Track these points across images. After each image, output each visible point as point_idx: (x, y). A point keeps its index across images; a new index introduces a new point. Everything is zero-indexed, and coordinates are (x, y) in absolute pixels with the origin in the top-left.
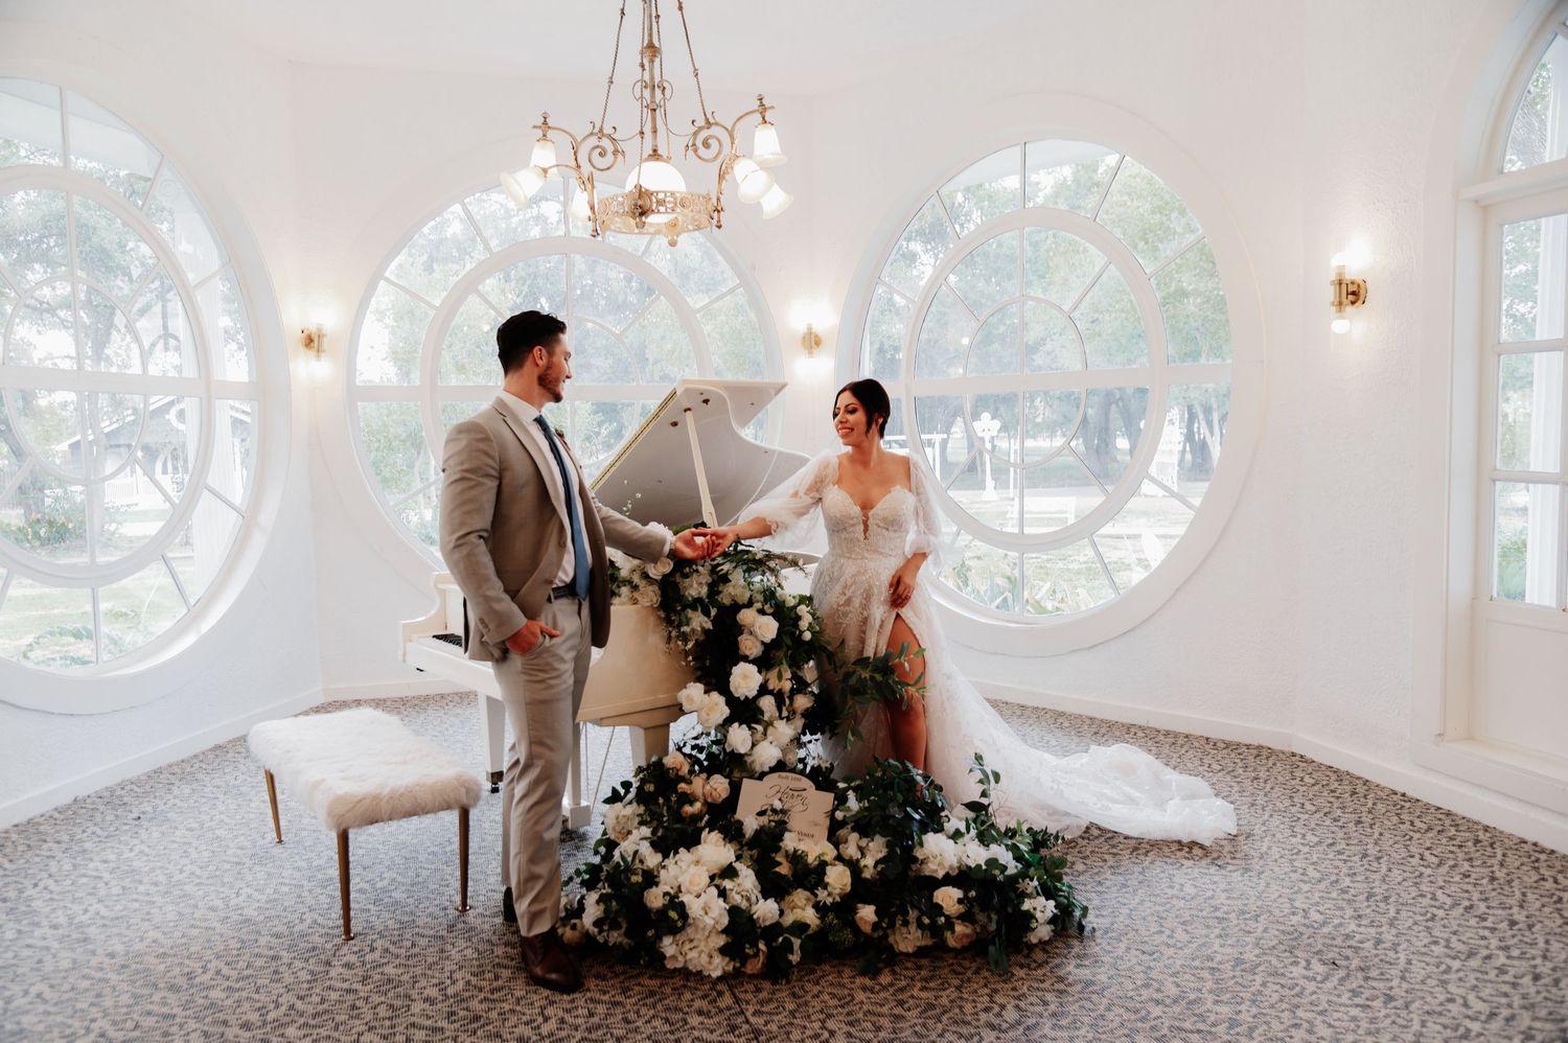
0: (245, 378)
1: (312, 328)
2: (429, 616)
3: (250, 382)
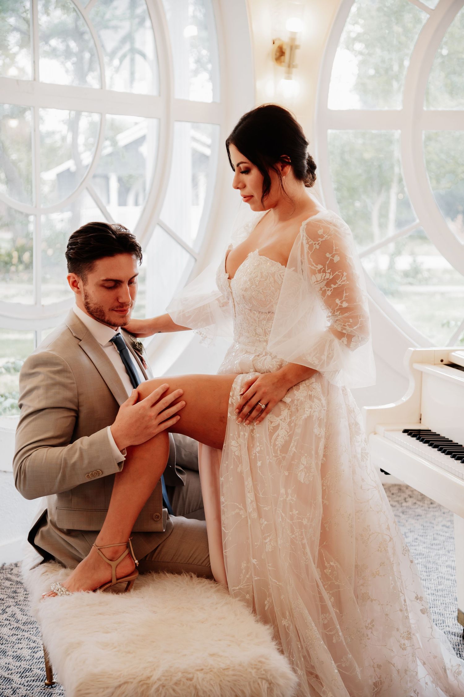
0: (209, 99)
1: (285, 39)
2: (399, 403)
3: (213, 102)
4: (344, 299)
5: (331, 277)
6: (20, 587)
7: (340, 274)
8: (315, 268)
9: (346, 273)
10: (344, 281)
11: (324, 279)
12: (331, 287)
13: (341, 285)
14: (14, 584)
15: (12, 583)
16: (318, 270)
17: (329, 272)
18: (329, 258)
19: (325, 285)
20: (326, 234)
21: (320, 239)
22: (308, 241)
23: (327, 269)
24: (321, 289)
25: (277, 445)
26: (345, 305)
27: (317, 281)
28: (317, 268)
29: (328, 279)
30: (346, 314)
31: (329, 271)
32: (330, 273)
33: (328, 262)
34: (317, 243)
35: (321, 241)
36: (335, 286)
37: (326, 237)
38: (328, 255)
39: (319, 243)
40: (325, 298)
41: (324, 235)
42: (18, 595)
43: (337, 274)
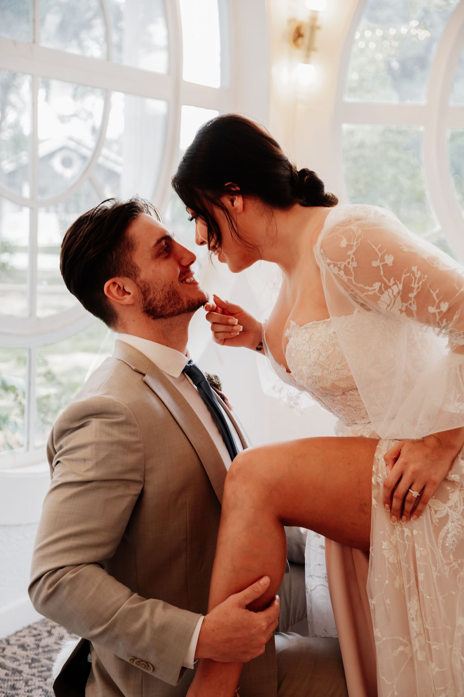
4: (437, 301)
5: (401, 287)
6: (18, 678)
7: (408, 274)
8: (373, 292)
9: (415, 266)
10: (420, 279)
11: (394, 296)
12: (410, 299)
13: (420, 288)
14: (10, 673)
15: (7, 672)
16: (378, 292)
17: (394, 282)
18: (378, 267)
19: (402, 302)
20: (352, 241)
21: (350, 253)
22: (338, 267)
23: (386, 281)
24: (401, 311)
25: (447, 547)
26: (444, 307)
27: (389, 306)
28: (375, 290)
29: (398, 293)
30: (456, 317)
31: (392, 281)
32: (395, 284)
33: (382, 273)
34: (350, 260)
35: (353, 254)
36: (415, 293)
37: (355, 243)
38: (375, 264)
39: (353, 258)
40: (415, 317)
41: (352, 243)
42: (19, 692)
43: (405, 278)
